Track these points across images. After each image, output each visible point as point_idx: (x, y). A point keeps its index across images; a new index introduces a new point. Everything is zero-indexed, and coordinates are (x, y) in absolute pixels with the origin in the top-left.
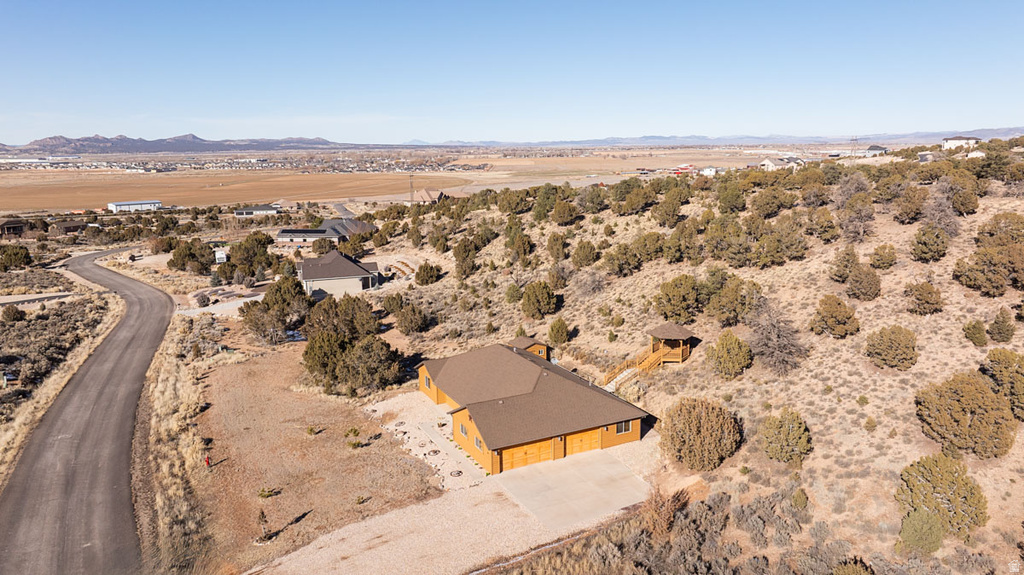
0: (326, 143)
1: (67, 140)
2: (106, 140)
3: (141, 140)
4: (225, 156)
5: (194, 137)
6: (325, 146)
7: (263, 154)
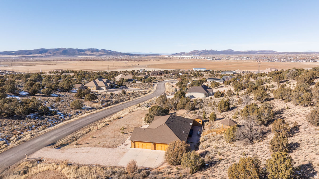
0: (273, 52)
1: (198, 51)
2: (207, 51)
3: (217, 51)
4: (237, 56)
5: (231, 50)
6: (272, 53)
7: (248, 55)
